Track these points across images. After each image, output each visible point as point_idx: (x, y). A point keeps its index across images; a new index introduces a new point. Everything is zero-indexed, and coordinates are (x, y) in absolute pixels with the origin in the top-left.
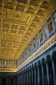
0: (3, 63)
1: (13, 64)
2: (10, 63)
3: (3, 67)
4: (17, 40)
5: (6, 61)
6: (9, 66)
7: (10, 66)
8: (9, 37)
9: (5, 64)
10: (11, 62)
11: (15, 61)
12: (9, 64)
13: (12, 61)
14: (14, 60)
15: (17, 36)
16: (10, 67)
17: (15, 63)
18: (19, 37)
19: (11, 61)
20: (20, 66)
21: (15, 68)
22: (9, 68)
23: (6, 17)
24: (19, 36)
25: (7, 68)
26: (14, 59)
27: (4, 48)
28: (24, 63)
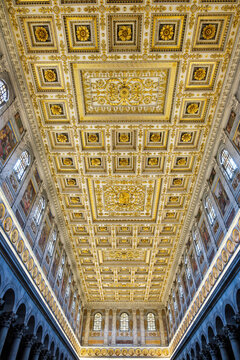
0: (114, 324)
1: (152, 327)
2: (142, 322)
3: (118, 342)
4: (145, 212)
5: (125, 315)
6: (139, 334)
7: (143, 335)
8: (117, 198)
9: (124, 327)
10: (142, 318)
11: (160, 314)
12: (138, 327)
13: (146, 312)
14: (156, 311)
15: (144, 188)
16: (143, 341)
17: (161, 322)
18: (150, 192)
19: (142, 313)
20: (180, 326)
21: (163, 341)
22: (139, 343)
23: (85, 105)
24: (150, 187)
25: (131, 342)
26: (154, 305)
27: (109, 258)
28: (192, 304)
